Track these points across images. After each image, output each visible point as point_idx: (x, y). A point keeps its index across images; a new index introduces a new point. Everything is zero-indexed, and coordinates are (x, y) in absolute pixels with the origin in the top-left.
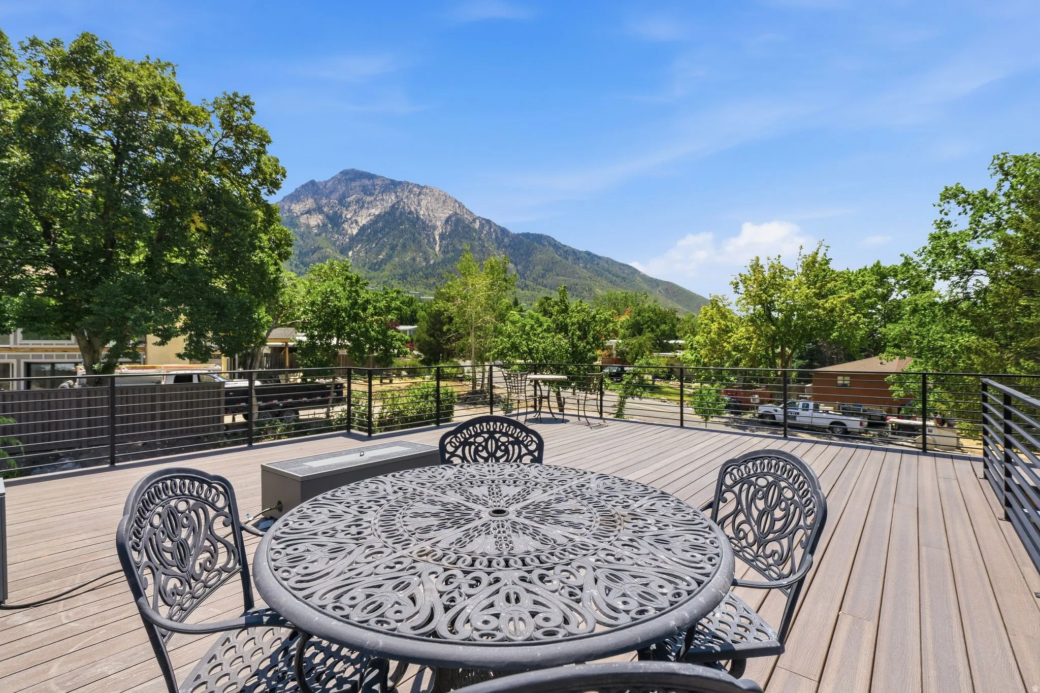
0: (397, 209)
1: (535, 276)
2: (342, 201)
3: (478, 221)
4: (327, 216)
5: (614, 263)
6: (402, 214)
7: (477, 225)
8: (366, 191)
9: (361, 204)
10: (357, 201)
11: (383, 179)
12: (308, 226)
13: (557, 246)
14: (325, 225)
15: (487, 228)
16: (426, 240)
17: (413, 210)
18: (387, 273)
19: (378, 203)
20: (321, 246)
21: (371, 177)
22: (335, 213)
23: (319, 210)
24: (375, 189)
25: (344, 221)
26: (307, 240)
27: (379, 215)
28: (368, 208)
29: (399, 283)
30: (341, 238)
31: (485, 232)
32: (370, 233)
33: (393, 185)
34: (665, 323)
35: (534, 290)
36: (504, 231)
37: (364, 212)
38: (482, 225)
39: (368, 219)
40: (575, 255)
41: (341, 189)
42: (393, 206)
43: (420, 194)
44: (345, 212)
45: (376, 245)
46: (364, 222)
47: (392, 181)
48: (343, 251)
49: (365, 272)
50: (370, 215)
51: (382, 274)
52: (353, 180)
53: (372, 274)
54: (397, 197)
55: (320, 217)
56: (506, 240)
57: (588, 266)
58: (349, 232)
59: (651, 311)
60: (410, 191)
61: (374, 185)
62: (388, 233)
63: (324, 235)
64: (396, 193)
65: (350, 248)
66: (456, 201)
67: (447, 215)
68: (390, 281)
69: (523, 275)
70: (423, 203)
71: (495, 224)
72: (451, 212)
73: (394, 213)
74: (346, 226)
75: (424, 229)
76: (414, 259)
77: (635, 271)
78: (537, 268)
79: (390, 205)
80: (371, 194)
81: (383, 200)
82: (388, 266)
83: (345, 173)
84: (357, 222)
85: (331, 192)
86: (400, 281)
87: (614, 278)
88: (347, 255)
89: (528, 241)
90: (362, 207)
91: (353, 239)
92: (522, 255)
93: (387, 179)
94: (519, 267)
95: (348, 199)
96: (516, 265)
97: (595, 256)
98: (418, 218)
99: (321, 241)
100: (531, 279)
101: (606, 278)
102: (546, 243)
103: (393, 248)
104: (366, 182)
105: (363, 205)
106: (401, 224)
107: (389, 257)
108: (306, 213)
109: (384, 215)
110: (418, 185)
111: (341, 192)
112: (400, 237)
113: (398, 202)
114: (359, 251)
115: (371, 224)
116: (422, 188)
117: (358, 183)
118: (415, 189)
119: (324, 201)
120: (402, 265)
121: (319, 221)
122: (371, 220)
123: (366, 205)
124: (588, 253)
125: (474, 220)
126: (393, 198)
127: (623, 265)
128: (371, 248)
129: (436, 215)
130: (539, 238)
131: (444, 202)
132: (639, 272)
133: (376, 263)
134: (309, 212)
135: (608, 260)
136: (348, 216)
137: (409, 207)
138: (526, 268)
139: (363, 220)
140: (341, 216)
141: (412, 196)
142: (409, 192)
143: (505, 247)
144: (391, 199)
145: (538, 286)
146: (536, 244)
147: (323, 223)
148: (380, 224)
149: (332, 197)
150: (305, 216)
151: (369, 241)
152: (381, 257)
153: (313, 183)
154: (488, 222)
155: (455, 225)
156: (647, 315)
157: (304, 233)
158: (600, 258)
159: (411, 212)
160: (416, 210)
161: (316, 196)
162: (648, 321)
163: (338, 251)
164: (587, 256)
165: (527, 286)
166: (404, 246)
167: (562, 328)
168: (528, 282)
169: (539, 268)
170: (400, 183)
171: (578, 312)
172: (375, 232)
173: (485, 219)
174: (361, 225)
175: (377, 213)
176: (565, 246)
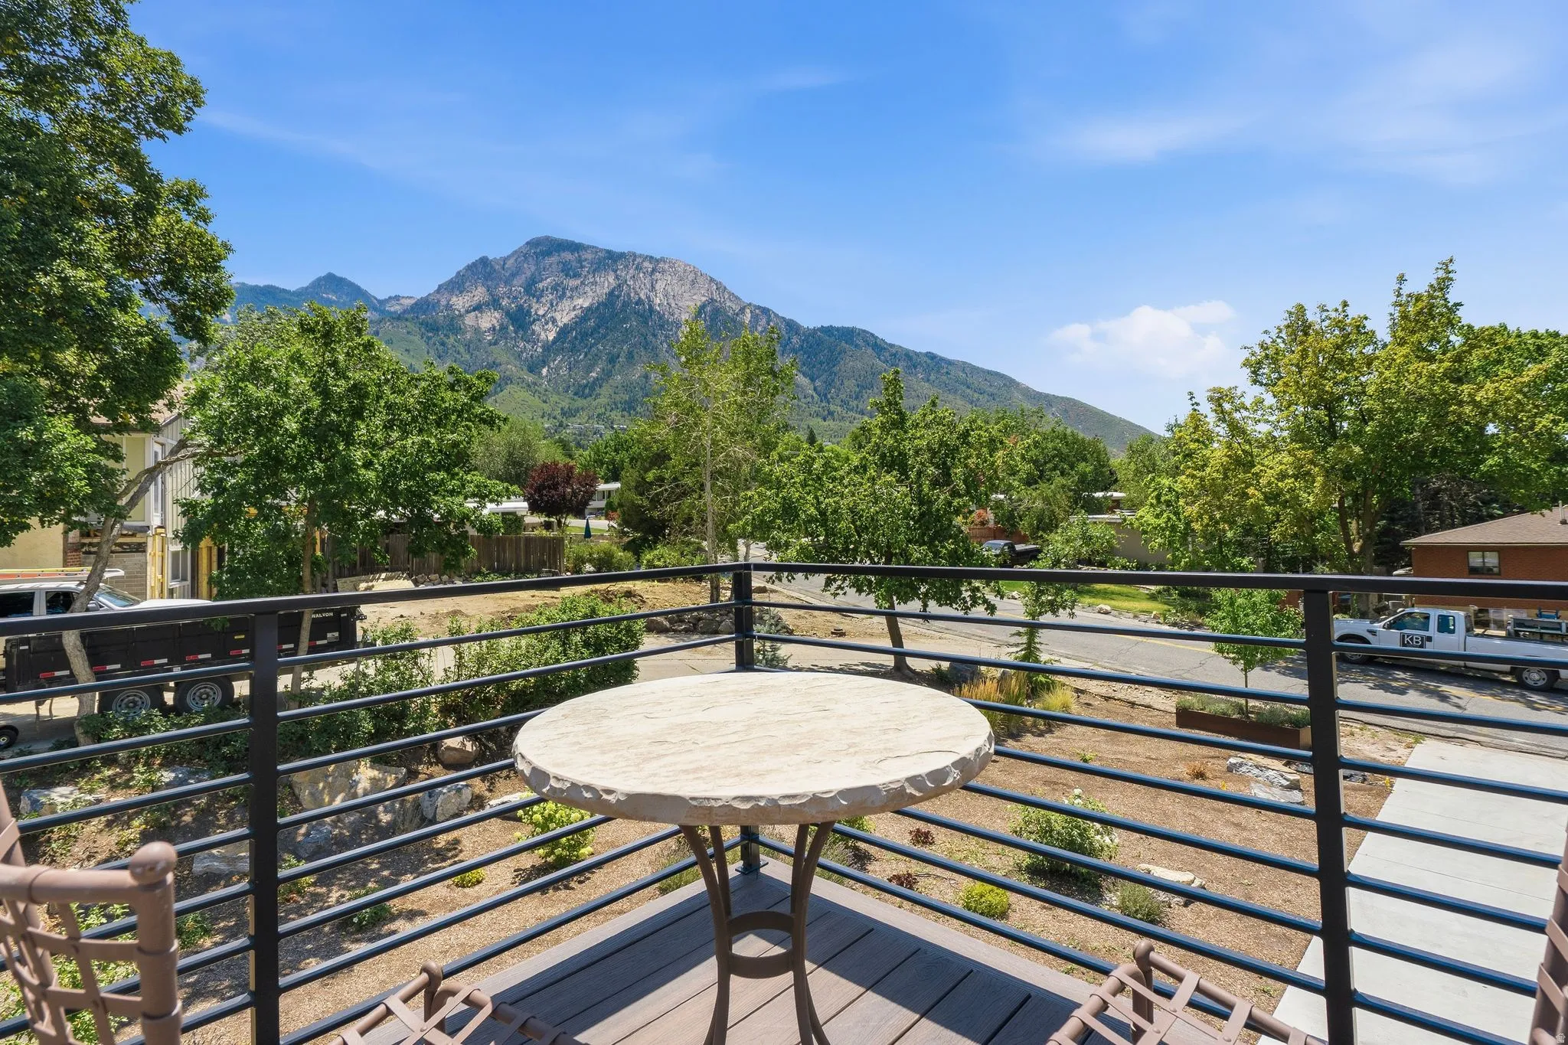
0: (618, 297)
1: (843, 396)
2: (530, 288)
3: (748, 311)
4: (508, 313)
5: (975, 370)
6: (625, 304)
7: (747, 317)
8: (567, 271)
9: (560, 292)
10: (555, 288)
11: (595, 250)
12: (477, 330)
13: (878, 346)
14: (503, 328)
15: (763, 322)
16: (665, 345)
17: (643, 297)
18: (603, 400)
19: (587, 289)
20: (498, 361)
21: (575, 247)
22: (520, 308)
23: (494, 303)
24: (582, 267)
25: (534, 321)
26: (476, 353)
27: (589, 309)
28: (571, 297)
29: (623, 416)
30: (529, 347)
31: (760, 329)
32: (576, 337)
33: (611, 260)
34: (1085, 460)
35: (843, 419)
36: (792, 326)
37: (566, 304)
38: (755, 318)
39: (573, 314)
40: (911, 360)
41: (529, 269)
42: (611, 294)
43: (654, 270)
44: (535, 306)
45: (586, 356)
46: (565, 320)
47: (609, 252)
48: (533, 368)
49: (567, 401)
50: (574, 309)
51: (594, 403)
52: (549, 253)
53: (580, 402)
54: (617, 277)
55: (496, 314)
56: (795, 340)
57: (932, 377)
58: (543, 336)
60: (639, 268)
61: (580, 261)
62: (604, 336)
63: (502, 343)
64: (615, 271)
65: (544, 363)
66: (712, 280)
67: (699, 304)
68: (608, 413)
69: (824, 396)
70: (660, 286)
71: (776, 315)
72: (704, 299)
73: (613, 304)
74: (536, 328)
75: (662, 327)
76: (646, 377)
77: (1010, 383)
78: (846, 383)
79: (606, 290)
80: (576, 276)
81: (595, 283)
82: (605, 391)
83: (533, 243)
84: (554, 321)
85: (513, 275)
86: (625, 413)
87: (976, 395)
88: (540, 373)
89: (833, 339)
90: (562, 297)
91: (548, 347)
92: (821, 363)
93: (601, 250)
94: (818, 383)
95: (541, 285)
96: (813, 380)
97: (942, 359)
98: (651, 310)
99: (499, 353)
100: (838, 401)
101: (964, 396)
102: (860, 342)
103: (612, 360)
104: (567, 256)
105: (564, 294)
106: (625, 320)
107: (607, 375)
108: (474, 310)
109: (597, 308)
110: (651, 257)
111: (529, 274)
112: (624, 342)
113: (619, 286)
114: (558, 368)
115: (576, 323)
116: (658, 261)
117: (554, 259)
118: (646, 264)
119: (502, 290)
120: (627, 387)
121: (495, 321)
122: (576, 316)
123: (568, 294)
124: (932, 356)
125: (742, 310)
126: (611, 279)
127: (989, 372)
128: (577, 362)
129: (680, 304)
130: (849, 335)
131: (693, 283)
132: (1018, 384)
133: (586, 386)
134: (478, 308)
135: (965, 367)
136: (541, 312)
137: (636, 293)
138: (829, 384)
139: (565, 316)
140: (529, 313)
141: (641, 275)
142: (637, 268)
143: (794, 351)
144: (607, 282)
145: (850, 413)
146: (843, 344)
147: (501, 325)
148: (591, 323)
149: (515, 282)
150: (473, 314)
151: (573, 350)
152: (594, 374)
153: (484, 261)
154: (765, 311)
155: (712, 320)
157: (470, 341)
158: (950, 363)
159: (640, 302)
160: (648, 298)
161: (490, 283)
162: (1054, 457)
163: (525, 368)
164: (929, 361)
165: (831, 413)
166: (630, 356)
168: (832, 408)
169: (851, 385)
170: (622, 255)
172: (584, 336)
173: (759, 307)
174: (560, 324)
175: (586, 305)
176: (892, 346)
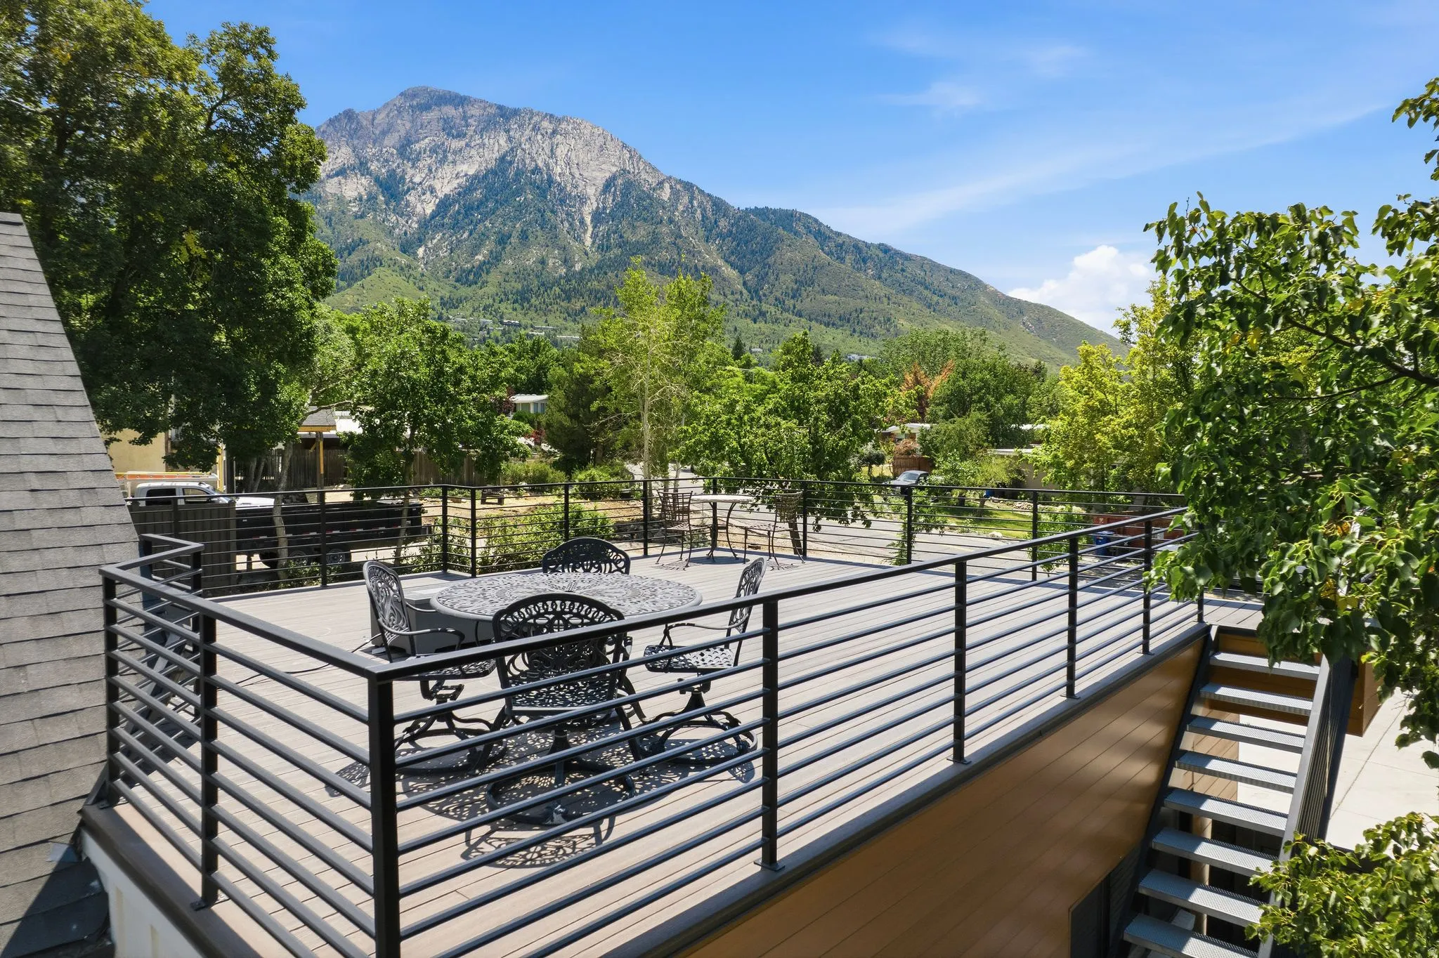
0: (511, 163)
1: (778, 294)
2: (404, 149)
3: (667, 185)
4: (377, 180)
5: (935, 267)
6: (519, 173)
7: (666, 194)
8: (450, 129)
9: (441, 155)
10: (434, 151)
11: (485, 104)
12: (340, 200)
13: (822, 234)
14: (372, 197)
15: (686, 200)
16: (566, 224)
17: (541, 164)
18: (490, 289)
19: (473, 152)
20: (365, 238)
21: (460, 101)
22: (392, 174)
23: (362, 167)
24: (467, 125)
25: (409, 190)
26: (339, 227)
27: (475, 177)
28: (454, 162)
29: (515, 309)
30: (402, 221)
31: (681, 208)
32: (458, 212)
33: (504, 116)
34: (1013, 392)
35: (776, 321)
36: (719, 206)
37: (447, 170)
38: (675, 194)
39: (455, 183)
40: (858, 252)
41: (404, 126)
42: (502, 159)
43: (554, 132)
44: (410, 172)
45: (471, 234)
46: (447, 190)
47: (500, 108)
48: (407, 247)
49: (449, 288)
50: (457, 176)
51: (480, 292)
52: (426, 107)
53: (464, 291)
54: (510, 139)
55: (364, 181)
56: (723, 223)
57: (884, 275)
58: (419, 209)
59: (986, 368)
60: (536, 129)
61: (465, 118)
62: (493, 212)
63: (370, 216)
64: (507, 131)
65: (421, 241)
66: (624, 146)
67: (608, 175)
68: (496, 305)
69: (754, 292)
70: (561, 151)
71: (701, 192)
72: (614, 169)
73: (504, 171)
74: (411, 198)
75: (562, 202)
76: (543, 262)
77: (976, 285)
78: (782, 278)
79: (496, 155)
80: (461, 135)
81: (483, 145)
82: (494, 277)
83: (408, 95)
84: (432, 190)
85: (384, 133)
86: (516, 305)
87: (935, 298)
88: (415, 254)
89: (768, 223)
90: (442, 161)
91: (426, 223)
92: (753, 253)
93: (491, 105)
94: (749, 277)
95: (417, 147)
96: (742, 272)
97: (898, 253)
98: (550, 181)
99: (365, 228)
100: (771, 299)
101: (921, 299)
102: (801, 229)
103: (503, 240)
104: (449, 111)
105: (445, 157)
106: (518, 192)
107: (495, 259)
108: (337, 175)
109: (485, 177)
110: (551, 116)
111: (403, 133)
112: (517, 219)
113: (512, 149)
114: (437, 248)
115: (459, 194)
116: (559, 121)
117: (433, 115)
118: (545, 124)
119: (370, 151)
120: (520, 274)
121: (362, 190)
122: (460, 186)
123: (450, 158)
124: (885, 249)
125: (661, 184)
126: (503, 142)
127: (952, 271)
128: (459, 241)
129: (585, 174)
130: (787, 219)
131: (602, 148)
132: (986, 287)
133: (471, 271)
134: (342, 172)
135: (924, 263)
136: (417, 179)
137: (533, 159)
138: (762, 278)
139: (446, 185)
140: (403, 179)
141: (539, 137)
142: (533, 129)
143: (720, 235)
144: (497, 144)
145: (786, 315)
146: (780, 230)
147: (369, 194)
148: (478, 194)
149: (386, 142)
150: (336, 179)
151: (456, 226)
152: (480, 257)
153: (349, 115)
154: (689, 187)
155: (623, 195)
156: (978, 376)
157: (332, 213)
158: (907, 258)
159: (537, 170)
160: (547, 165)
161: (356, 142)
162: (980, 389)
163: (397, 247)
164: (881, 255)
165: (763, 314)
166: (524, 236)
167: (797, 409)
168: (765, 307)
169: (787, 280)
170: (516, 112)
171: (829, 379)
172: (469, 209)
173: (680, 182)
174: (441, 195)
175: (471, 172)
176: (839, 234)
